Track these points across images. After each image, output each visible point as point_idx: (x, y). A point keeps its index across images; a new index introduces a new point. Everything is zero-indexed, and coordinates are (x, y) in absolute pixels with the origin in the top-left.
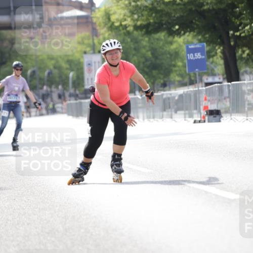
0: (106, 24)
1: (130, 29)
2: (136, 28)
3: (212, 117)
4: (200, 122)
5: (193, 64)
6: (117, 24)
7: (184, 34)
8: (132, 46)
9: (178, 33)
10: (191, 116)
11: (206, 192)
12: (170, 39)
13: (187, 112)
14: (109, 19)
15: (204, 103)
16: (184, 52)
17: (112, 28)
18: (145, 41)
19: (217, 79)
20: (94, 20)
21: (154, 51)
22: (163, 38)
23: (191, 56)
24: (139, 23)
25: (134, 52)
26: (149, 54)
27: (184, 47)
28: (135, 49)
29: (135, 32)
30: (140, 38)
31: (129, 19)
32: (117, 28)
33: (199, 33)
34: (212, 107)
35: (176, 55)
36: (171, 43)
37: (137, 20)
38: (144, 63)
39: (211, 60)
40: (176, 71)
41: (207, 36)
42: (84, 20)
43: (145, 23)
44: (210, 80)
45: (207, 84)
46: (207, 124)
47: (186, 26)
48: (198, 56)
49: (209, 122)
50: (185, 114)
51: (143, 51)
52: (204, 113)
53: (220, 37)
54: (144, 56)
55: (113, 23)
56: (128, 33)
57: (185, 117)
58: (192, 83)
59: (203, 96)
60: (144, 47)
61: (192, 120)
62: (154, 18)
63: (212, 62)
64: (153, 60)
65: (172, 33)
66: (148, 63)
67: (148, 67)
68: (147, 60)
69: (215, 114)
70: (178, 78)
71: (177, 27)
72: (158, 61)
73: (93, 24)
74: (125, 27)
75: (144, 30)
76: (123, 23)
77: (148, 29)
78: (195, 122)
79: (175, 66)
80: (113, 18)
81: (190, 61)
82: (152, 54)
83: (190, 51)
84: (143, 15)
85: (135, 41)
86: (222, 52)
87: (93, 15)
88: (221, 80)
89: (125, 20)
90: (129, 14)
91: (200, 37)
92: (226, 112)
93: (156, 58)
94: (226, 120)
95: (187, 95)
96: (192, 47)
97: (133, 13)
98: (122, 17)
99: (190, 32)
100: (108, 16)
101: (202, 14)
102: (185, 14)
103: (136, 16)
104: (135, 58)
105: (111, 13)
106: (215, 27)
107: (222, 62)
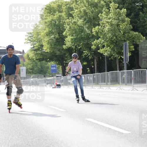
0: (27, 58)
1: (35, 60)
2: (36, 59)
4: (54, 88)
5: (53, 71)
6: (31, 58)
7: (51, 62)
8: (35, 65)
9: (49, 61)
10: (52, 86)
11: (55, 109)
12: (46, 63)
13: (51, 85)
14: (28, 57)
15: (56, 82)
16: (50, 67)
17: (29, 59)
18: (39, 63)
19: (60, 75)
20: (24, 57)
21: (41, 66)
22: (44, 62)
23: (52, 68)
24: (37, 58)
25: (35, 66)
26: (40, 67)
27: (50, 66)
28: (36, 66)
29: (36, 61)
30: (38, 62)
31: (34, 57)
32: (31, 59)
33: (55, 61)
34: (58, 84)
35: (48, 68)
36: (47, 64)
37: (37, 57)
38: (38, 70)
39: (58, 70)
40: (48, 72)
41: (57, 62)
42: (21, 57)
43: (39, 58)
44: (58, 75)
45: (57, 77)
46: (56, 88)
47: (51, 59)
48: (54, 68)
49: (57, 88)
50: (50, 85)
51: (38, 66)
52: (55, 85)
53: (61, 63)
54: (38, 68)
55: (30, 58)
56: (34, 61)
57: (50, 86)
58: (52, 76)
59: (55, 80)
60: (39, 65)
61: (52, 87)
62: (42, 57)
63: (59, 70)
64: (41, 69)
65: (47, 61)
66: (40, 70)
67: (39, 71)
68: (39, 69)
69: (59, 86)
70: (48, 75)
71: (48, 60)
72: (43, 69)
73: (24, 58)
74: (33, 59)
75: (39, 60)
76: (33, 58)
77: (40, 60)
78: (53, 88)
79: (47, 71)
80: (30, 56)
81: (52, 70)
83: (52, 67)
84: (38, 56)
85: (36, 63)
86: (62, 67)
87: (24, 55)
88: (61, 76)
89: (33, 57)
90: (34, 55)
91: (55, 63)
92: (62, 85)
93: (42, 68)
94: (62, 87)
95: (51, 80)
96: (53, 65)
97: (35, 55)
98: (32, 56)
99: (52, 61)
100: (28, 56)
101: (56, 56)
102: (51, 56)
103: (36, 56)
104: (36, 68)
105: (29, 55)
106: (59, 60)
107: (61, 70)
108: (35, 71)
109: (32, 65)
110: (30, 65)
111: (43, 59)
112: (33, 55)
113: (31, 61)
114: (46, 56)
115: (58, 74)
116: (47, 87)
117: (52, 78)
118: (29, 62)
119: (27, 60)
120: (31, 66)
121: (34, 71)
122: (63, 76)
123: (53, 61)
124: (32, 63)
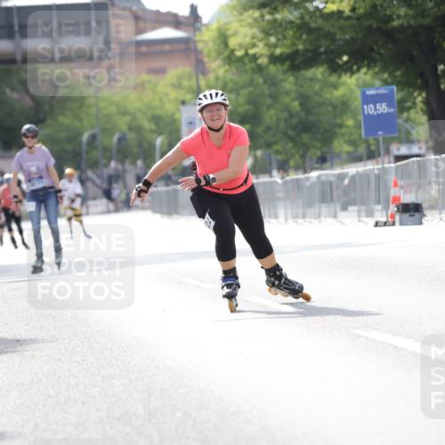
0: (220, 53)
1: (263, 61)
2: (274, 59)
3: (407, 215)
4: (385, 224)
5: (374, 122)
6: (239, 53)
7: (358, 70)
8: (267, 92)
9: (348, 69)
10: (370, 214)
12: (333, 78)
13: (363, 208)
14: (226, 44)
15: (393, 192)
16: (358, 102)
17: (231, 59)
18: (289, 83)
19: (415, 150)
20: (200, 46)
21: (304, 99)
22: (320, 76)
23: (370, 109)
24: (278, 51)
25: (269, 101)
26: (296, 105)
27: (358, 93)
28: (271, 96)
29: (272, 68)
30: (281, 77)
31: (261, 45)
32: (240, 59)
33: (384, 69)
34: (408, 198)
35: (343, 106)
36: (335, 86)
37: (275, 46)
38: (286, 121)
39: (405, 115)
40: (343, 135)
41: (398, 73)
42: (182, 46)
43: (288, 51)
44: (404, 150)
45: (398, 158)
46: (397, 228)
47: (361, 56)
48: (383, 108)
49: (401, 224)
50: (359, 211)
51: (286, 100)
52: (393, 208)
53: (422, 75)
54: (287, 109)
55: (233, 51)
56: (260, 69)
57: (359, 216)
58: (372, 155)
59: (391, 178)
60: (287, 93)
61: (372, 222)
62: (305, 41)
63: (408, 120)
64: (303, 115)
65: (336, 68)
66: (295, 121)
67: (294, 128)
68: (291, 115)
69: (412, 211)
70: (346, 148)
71: (345, 58)
72: (312, 118)
73: (196, 51)
74: (255, 58)
75: (287, 63)
76: (252, 52)
77: (295, 62)
78: (377, 224)
79: (341, 126)
80: (233, 42)
81: (368, 118)
82: (301, 105)
83: (367, 100)
84: (285, 38)
85: (273, 82)
86: (426, 102)
87: (198, 37)
88: (424, 151)
89: (254, 45)
90: (260, 35)
91: (386, 76)
92: (433, 207)
93: (308, 112)
94: (431, 220)
95: (365, 176)
96: (372, 92)
97: (267, 34)
98: (248, 40)
99: (369, 67)
100: (223, 38)
101: (389, 35)
102: (360, 36)
103: (273, 40)
104: (272, 112)
105: (229, 33)
106: (412, 58)
107: (425, 119)
108: (269, 128)
109: (246, 91)
110: (238, 95)
111: (311, 59)
112: (253, 37)
113: (245, 72)
114: (330, 36)
115: (401, 142)
116: (344, 220)
117: (370, 167)
118: (230, 76)
119: (217, 68)
120: (242, 100)
121: (260, 130)
123: (372, 64)
124: (251, 83)
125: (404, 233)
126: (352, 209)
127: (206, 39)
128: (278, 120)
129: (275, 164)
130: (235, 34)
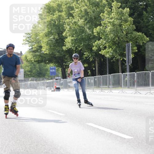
0: (25, 60)
1: (33, 61)
2: (35, 61)
4: (53, 91)
6: (29, 60)
7: (50, 64)
8: (33, 67)
9: (48, 63)
10: (51, 89)
12: (45, 65)
13: (50, 88)
14: (26, 58)
15: (55, 85)
16: (49, 69)
17: (27, 61)
18: (37, 65)
19: (59, 78)
20: (22, 58)
22: (43, 64)
23: (51, 71)
24: (36, 60)
25: (34, 69)
27: (49, 68)
29: (35, 63)
31: (33, 59)
32: (29, 61)
33: (54, 63)
34: (57, 87)
35: (47, 70)
36: (46, 66)
37: (35, 59)
40: (47, 75)
41: (57, 64)
43: (38, 60)
44: (57, 78)
45: (56, 79)
46: (56, 92)
47: (50, 61)
48: (54, 70)
51: (37, 68)
52: (55, 88)
53: (61, 65)
54: (37, 70)
56: (32, 63)
58: (52, 79)
59: (55, 83)
60: (37, 67)
61: (51, 90)
63: (58, 73)
65: (46, 63)
66: (38, 72)
68: (38, 71)
69: (58, 89)
70: (47, 77)
71: (48, 61)
72: (41, 72)
74: (32, 61)
75: (37, 62)
76: (31, 60)
77: (39, 62)
78: (52, 91)
79: (46, 73)
80: (28, 58)
81: (51, 72)
82: (40, 69)
84: (37, 58)
85: (34, 65)
86: (61, 70)
88: (61, 78)
89: (31, 59)
91: (54, 65)
92: (62, 88)
94: (62, 91)
95: (50, 83)
96: (52, 68)
97: (34, 57)
98: (30, 58)
100: (26, 57)
101: (55, 58)
102: (50, 58)
103: (35, 58)
104: (34, 71)
106: (59, 62)
107: (61, 73)
108: (34, 73)
110: (28, 67)
111: (42, 61)
112: (31, 57)
113: (30, 63)
114: (45, 58)
116: (46, 90)
117: (51, 81)
118: (27, 64)
119: (25, 62)
120: (29, 68)
121: (32, 74)
122: (63, 79)
123: (52, 63)
124: (31, 65)
125: (57, 93)
126: (48, 88)
127: (23, 57)
128: (35, 72)
129: (35, 80)
130: (28, 57)
